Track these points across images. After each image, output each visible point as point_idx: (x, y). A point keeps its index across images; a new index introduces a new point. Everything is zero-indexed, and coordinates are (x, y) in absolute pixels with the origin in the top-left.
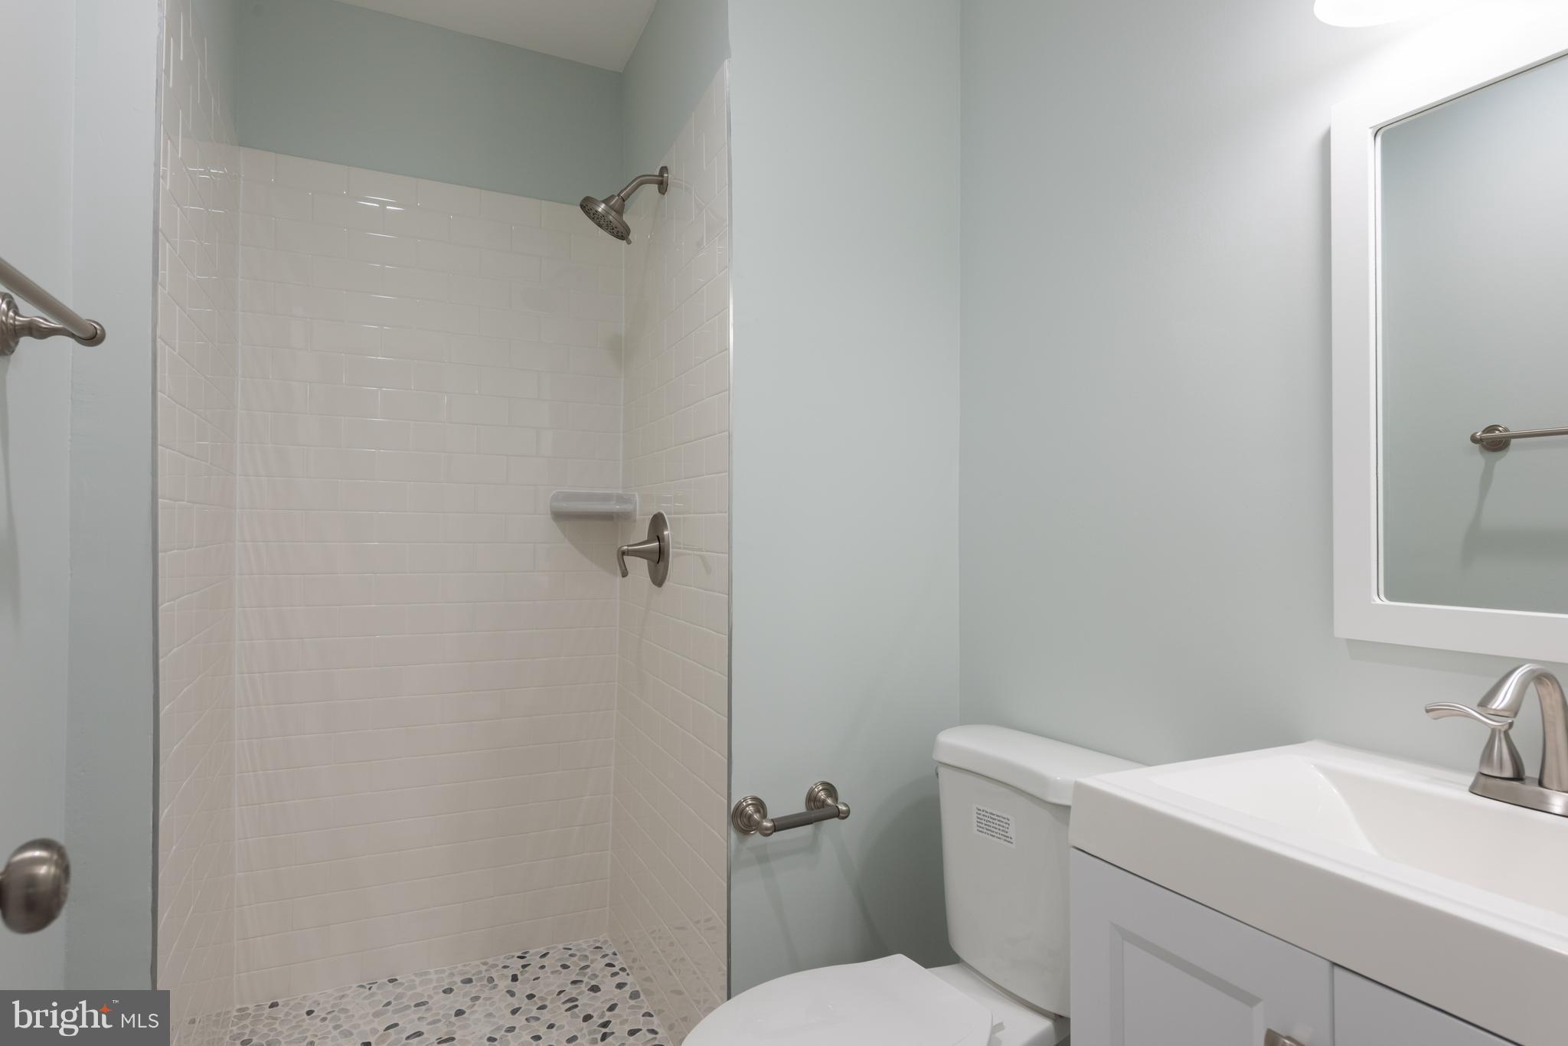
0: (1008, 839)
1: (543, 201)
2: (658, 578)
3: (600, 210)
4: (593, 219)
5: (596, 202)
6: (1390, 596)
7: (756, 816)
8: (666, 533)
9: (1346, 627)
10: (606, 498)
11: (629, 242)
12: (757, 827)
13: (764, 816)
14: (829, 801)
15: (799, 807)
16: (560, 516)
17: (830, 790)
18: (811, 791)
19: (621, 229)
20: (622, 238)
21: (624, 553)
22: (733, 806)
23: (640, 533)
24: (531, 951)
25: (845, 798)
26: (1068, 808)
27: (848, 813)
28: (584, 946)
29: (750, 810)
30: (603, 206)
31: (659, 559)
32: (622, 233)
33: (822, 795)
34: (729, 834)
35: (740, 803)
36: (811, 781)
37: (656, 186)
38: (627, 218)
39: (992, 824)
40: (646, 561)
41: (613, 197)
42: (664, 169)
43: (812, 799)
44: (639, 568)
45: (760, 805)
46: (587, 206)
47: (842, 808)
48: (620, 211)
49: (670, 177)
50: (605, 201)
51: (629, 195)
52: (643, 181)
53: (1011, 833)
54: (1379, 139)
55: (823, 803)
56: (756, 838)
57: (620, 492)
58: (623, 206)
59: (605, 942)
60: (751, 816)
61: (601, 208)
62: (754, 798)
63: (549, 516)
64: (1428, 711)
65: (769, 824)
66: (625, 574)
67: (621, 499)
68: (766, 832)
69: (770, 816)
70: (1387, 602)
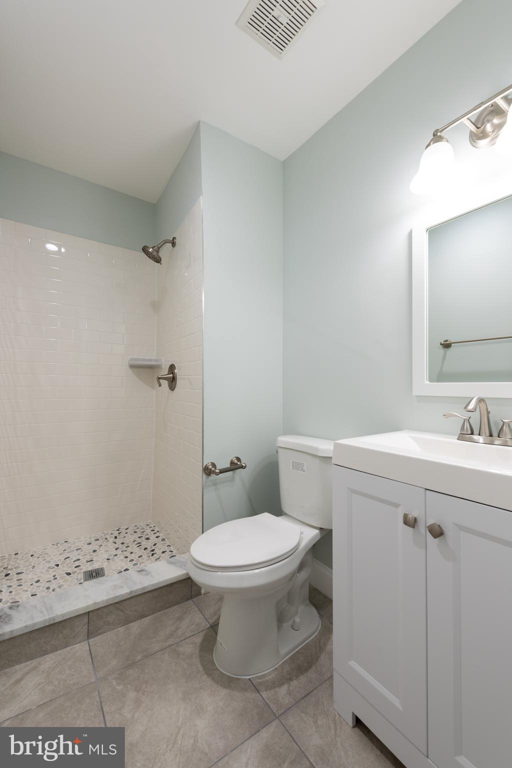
0: (304, 471)
1: (125, 249)
2: (172, 387)
3: (150, 250)
4: (147, 255)
5: (149, 248)
6: (431, 380)
7: (213, 469)
8: (176, 371)
9: (416, 392)
10: (150, 360)
11: (161, 264)
12: (214, 472)
13: (216, 468)
14: (239, 463)
15: (228, 465)
16: (132, 367)
17: (238, 459)
18: (232, 460)
19: (158, 259)
20: (158, 262)
21: (159, 378)
22: (204, 466)
23: (165, 371)
24: (122, 528)
25: (244, 462)
26: (331, 458)
27: (246, 466)
28: (142, 525)
29: (210, 467)
30: (151, 249)
31: (172, 381)
32: (158, 260)
33: (236, 461)
34: (203, 476)
35: (207, 465)
36: (232, 457)
37: (171, 244)
38: (160, 254)
39: (297, 466)
40: (167, 381)
41: (155, 247)
42: (174, 238)
43: (232, 463)
44: (165, 383)
45: (214, 465)
46: (145, 250)
47: (244, 465)
48: (158, 252)
49: (177, 241)
50: (152, 248)
51: (161, 247)
52: (166, 242)
53: (305, 468)
54: (428, 233)
55: (237, 464)
56: (213, 476)
57: (155, 358)
58: (159, 250)
59: (151, 523)
60: (211, 469)
61: (151, 250)
62: (212, 463)
63: (128, 367)
64: (444, 416)
65: (218, 471)
66: (160, 385)
67: (156, 360)
68: (217, 474)
69: (217, 468)
70: (429, 383)
